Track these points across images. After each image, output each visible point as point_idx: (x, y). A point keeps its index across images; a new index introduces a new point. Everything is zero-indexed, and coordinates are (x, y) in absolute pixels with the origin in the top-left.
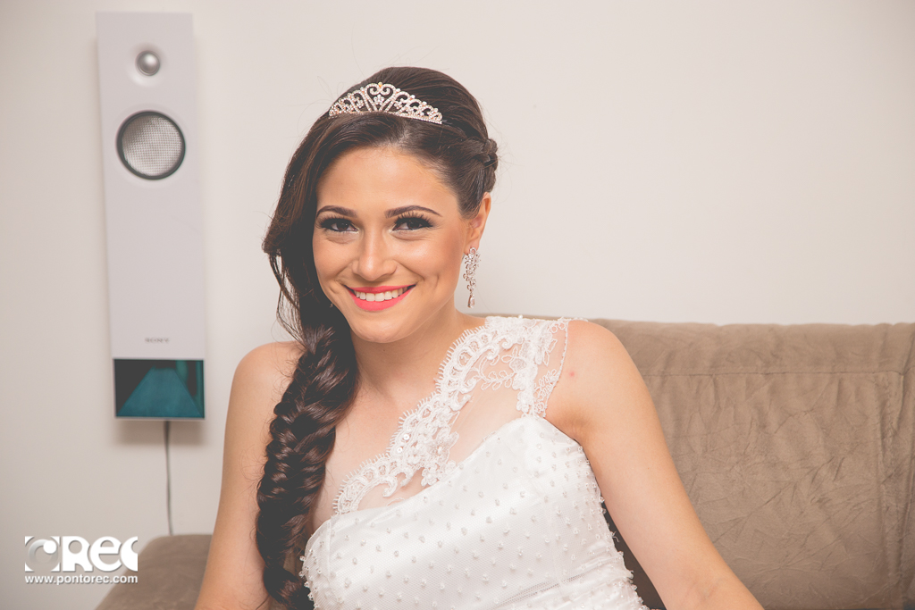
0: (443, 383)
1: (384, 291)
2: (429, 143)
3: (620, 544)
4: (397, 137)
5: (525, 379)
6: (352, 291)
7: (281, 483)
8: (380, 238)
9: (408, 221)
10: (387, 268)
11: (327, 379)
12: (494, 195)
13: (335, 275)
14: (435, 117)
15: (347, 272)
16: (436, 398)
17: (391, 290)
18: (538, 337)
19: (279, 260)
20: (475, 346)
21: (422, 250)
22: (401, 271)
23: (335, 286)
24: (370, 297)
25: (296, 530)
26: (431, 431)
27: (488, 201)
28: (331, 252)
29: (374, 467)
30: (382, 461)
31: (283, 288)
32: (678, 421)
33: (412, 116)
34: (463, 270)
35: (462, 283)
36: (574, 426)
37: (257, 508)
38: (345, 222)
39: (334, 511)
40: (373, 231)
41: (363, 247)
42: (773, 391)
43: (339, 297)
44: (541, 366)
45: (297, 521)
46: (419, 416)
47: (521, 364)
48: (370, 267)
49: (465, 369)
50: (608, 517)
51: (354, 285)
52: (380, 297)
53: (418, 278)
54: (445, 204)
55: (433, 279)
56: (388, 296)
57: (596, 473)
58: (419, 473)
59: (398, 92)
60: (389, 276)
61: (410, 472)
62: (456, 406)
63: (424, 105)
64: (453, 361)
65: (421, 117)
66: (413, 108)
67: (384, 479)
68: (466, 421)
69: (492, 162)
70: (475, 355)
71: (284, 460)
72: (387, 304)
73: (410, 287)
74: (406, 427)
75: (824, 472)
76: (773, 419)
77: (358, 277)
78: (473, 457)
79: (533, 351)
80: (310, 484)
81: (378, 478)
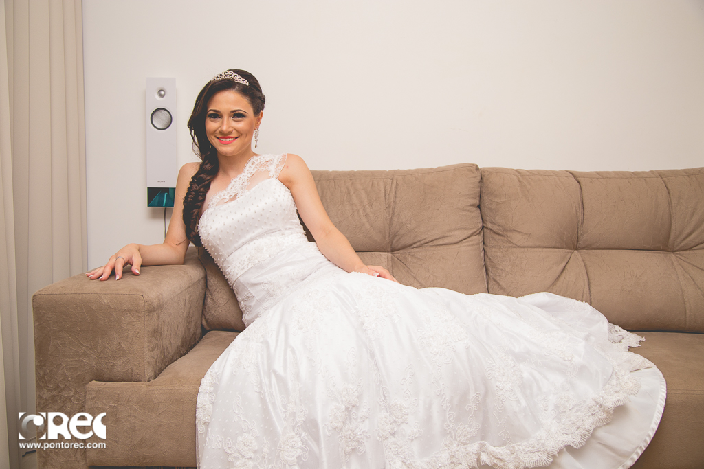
0: (246, 170)
1: (229, 138)
2: (244, 91)
3: (302, 223)
4: (234, 88)
5: (272, 168)
6: (218, 138)
7: (192, 198)
8: (228, 120)
9: (237, 115)
10: (231, 129)
11: (208, 167)
12: (264, 112)
13: (214, 133)
14: (246, 83)
15: (218, 132)
16: (243, 174)
17: (232, 138)
18: (277, 158)
19: (193, 131)
20: (257, 160)
21: (241, 125)
22: (234, 131)
23: (213, 137)
24: (224, 140)
25: (195, 213)
26: (241, 183)
27: (262, 113)
28: (212, 125)
29: (222, 194)
30: (225, 192)
31: (194, 141)
32: (323, 192)
33: (239, 82)
34: (254, 135)
35: (253, 139)
36: (288, 183)
37: (183, 207)
38: (217, 115)
39: (208, 208)
40: (226, 118)
41: (223, 123)
42: (352, 184)
43: (215, 142)
44: (278, 165)
45: (195, 211)
46: (238, 179)
47: (271, 164)
48: (225, 128)
49: (253, 167)
50: (299, 215)
51: (219, 136)
52: (228, 140)
53: (240, 134)
54: (249, 111)
55: (245, 135)
56: (231, 139)
57: (294, 199)
58: (236, 195)
59: (234, 74)
60: (231, 132)
61: (233, 195)
62: (250, 176)
63: (243, 79)
64: (250, 163)
65: (242, 82)
66: (240, 80)
67: (224, 197)
68: (253, 179)
69: (263, 101)
70: (257, 163)
71: (193, 191)
72: (230, 142)
73: (237, 137)
74: (233, 182)
75: (367, 206)
76: (352, 191)
77: (221, 132)
78: (254, 188)
79: (275, 161)
80: (200, 198)
81: (223, 197)
